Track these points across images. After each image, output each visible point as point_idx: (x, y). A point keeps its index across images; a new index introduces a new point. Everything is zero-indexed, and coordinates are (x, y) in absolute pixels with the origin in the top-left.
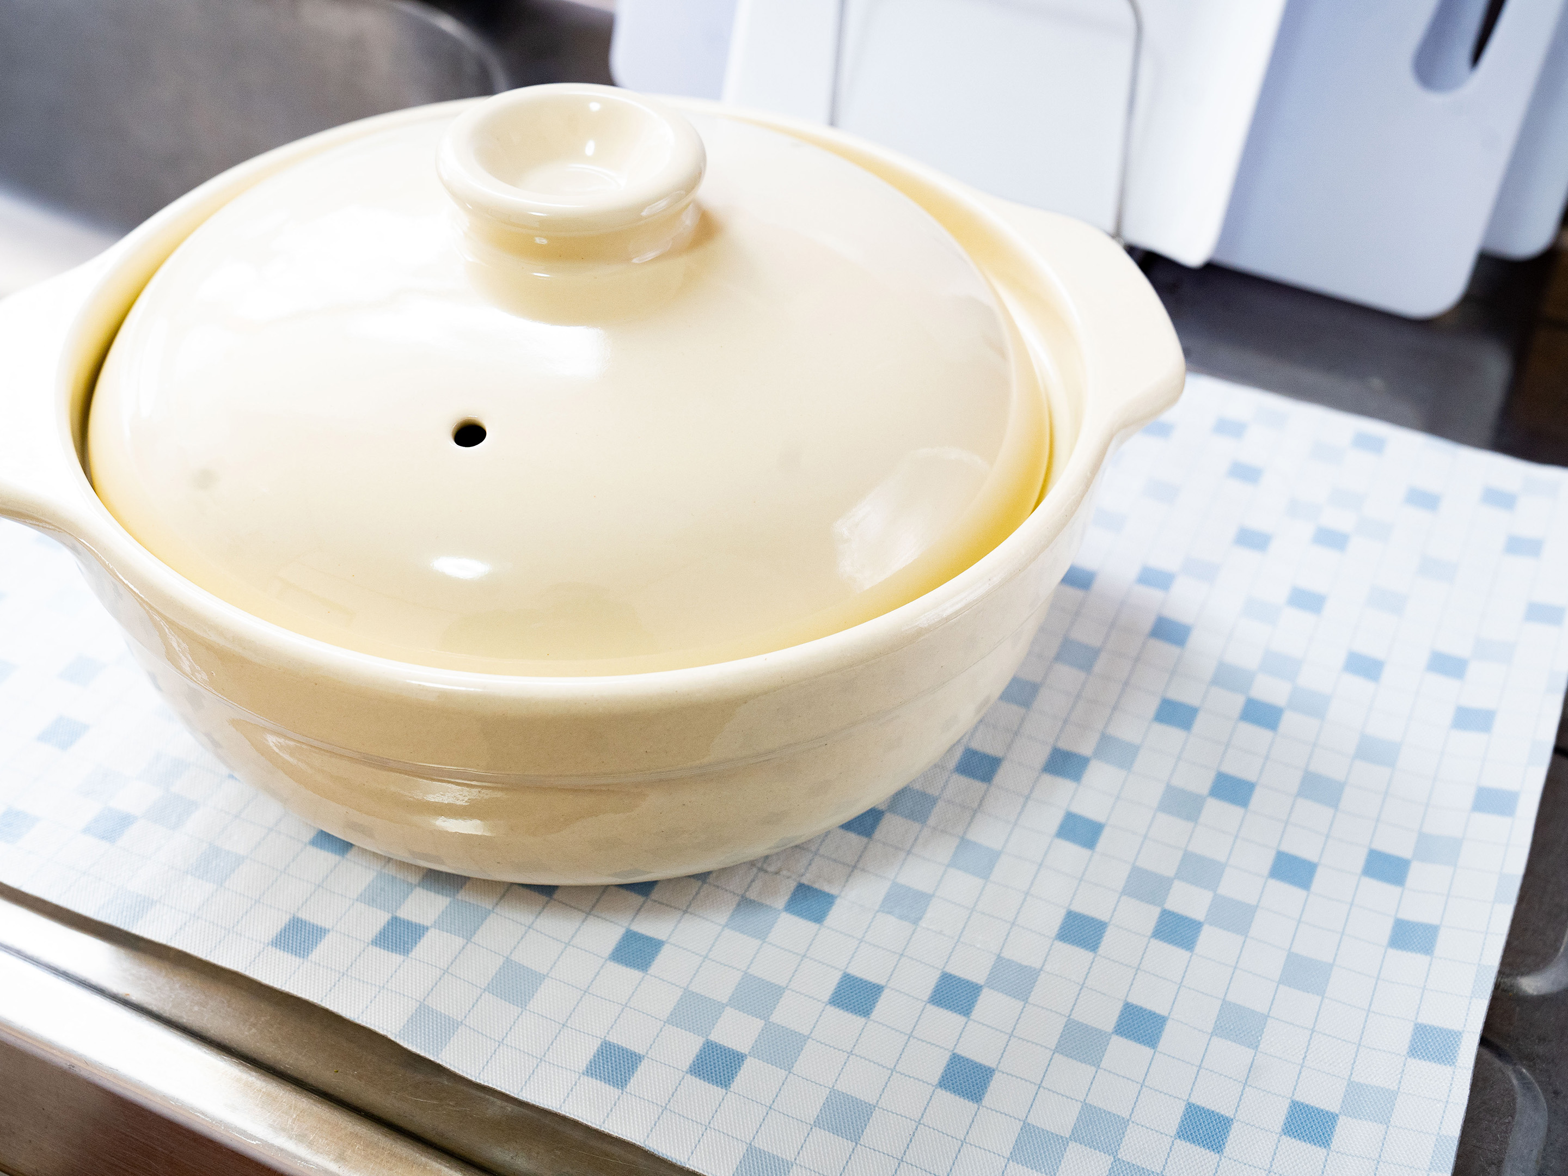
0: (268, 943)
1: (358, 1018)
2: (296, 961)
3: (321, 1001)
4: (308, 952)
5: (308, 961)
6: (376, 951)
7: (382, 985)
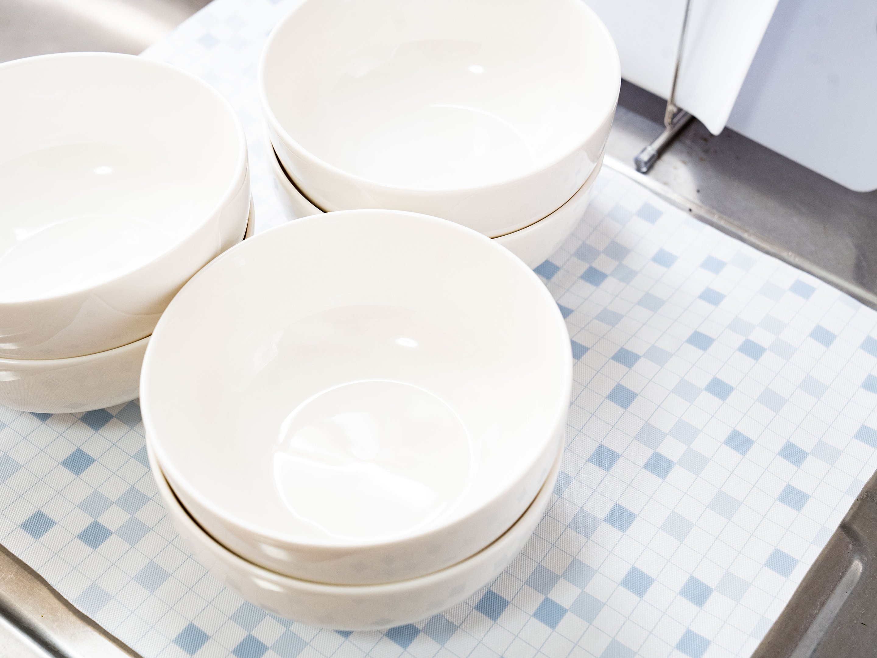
0: (19, 526)
1: (55, 585)
2: (32, 540)
3: (38, 570)
4: (40, 536)
5: (38, 542)
6: (79, 541)
7: (75, 566)
